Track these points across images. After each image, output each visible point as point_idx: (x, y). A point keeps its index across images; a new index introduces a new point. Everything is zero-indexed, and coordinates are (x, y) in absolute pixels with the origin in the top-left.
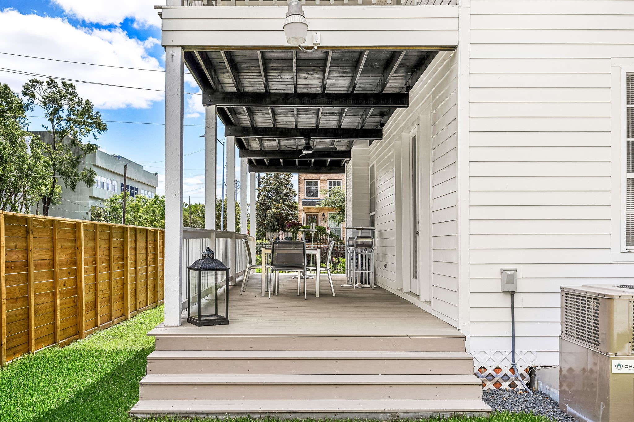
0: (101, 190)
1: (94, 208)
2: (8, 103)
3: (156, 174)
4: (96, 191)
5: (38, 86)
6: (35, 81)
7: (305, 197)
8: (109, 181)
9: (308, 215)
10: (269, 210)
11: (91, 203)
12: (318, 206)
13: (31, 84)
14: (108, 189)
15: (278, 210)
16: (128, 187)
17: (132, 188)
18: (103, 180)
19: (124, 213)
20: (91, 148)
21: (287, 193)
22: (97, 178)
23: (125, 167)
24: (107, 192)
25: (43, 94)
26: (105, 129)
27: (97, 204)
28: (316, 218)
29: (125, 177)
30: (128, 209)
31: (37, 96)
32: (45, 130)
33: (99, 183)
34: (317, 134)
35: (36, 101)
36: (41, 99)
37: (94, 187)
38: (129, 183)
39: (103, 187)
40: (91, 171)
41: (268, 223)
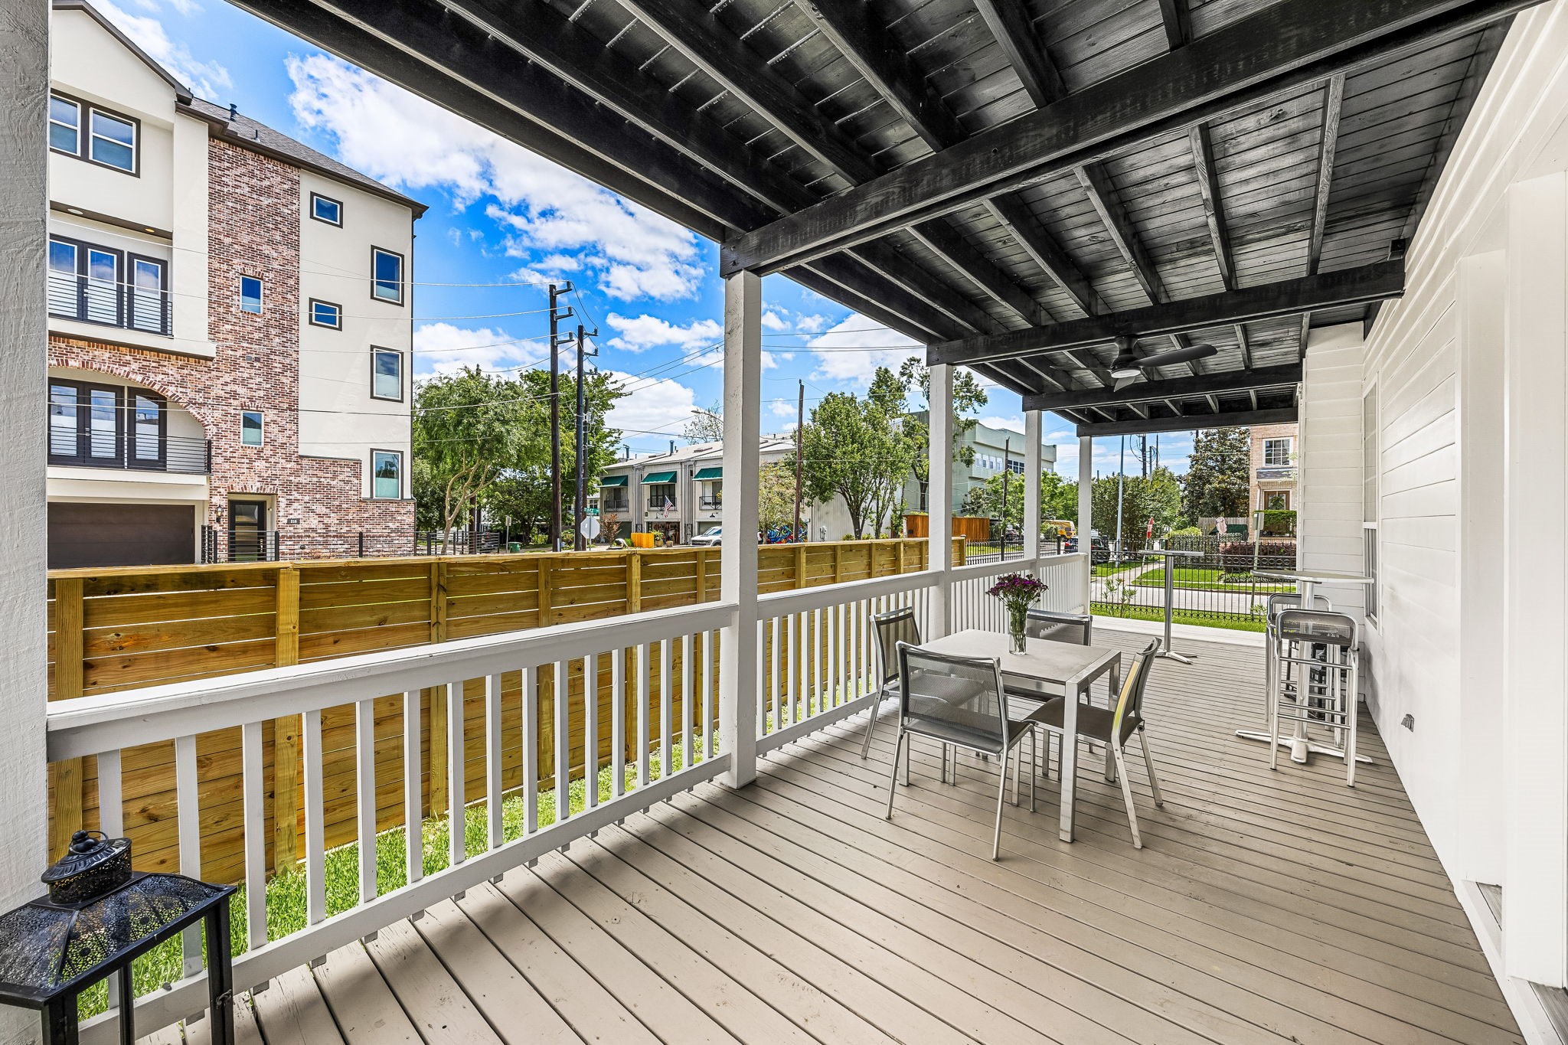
0: (982, 469)
1: (974, 490)
2: (887, 386)
3: (1054, 446)
4: (976, 470)
5: (916, 364)
6: (913, 359)
7: (1264, 465)
8: (993, 459)
9: (1267, 494)
10: (1208, 486)
11: (970, 485)
12: (1284, 479)
13: (908, 363)
14: (992, 467)
15: (1223, 485)
16: (1010, 462)
17: (1016, 463)
18: (986, 458)
19: (1006, 494)
20: (971, 424)
21: (1240, 459)
22: (977, 456)
23: (1007, 441)
24: (990, 471)
25: (920, 372)
26: (985, 401)
27: (979, 485)
28: (1284, 498)
29: (1007, 451)
30: (1010, 489)
31: (915, 375)
32: (922, 410)
33: (981, 463)
34: (1152, 322)
35: (913, 380)
36: (918, 377)
37: (974, 466)
38: (1011, 458)
39: (985, 465)
40: (969, 449)
41: (1206, 503)
